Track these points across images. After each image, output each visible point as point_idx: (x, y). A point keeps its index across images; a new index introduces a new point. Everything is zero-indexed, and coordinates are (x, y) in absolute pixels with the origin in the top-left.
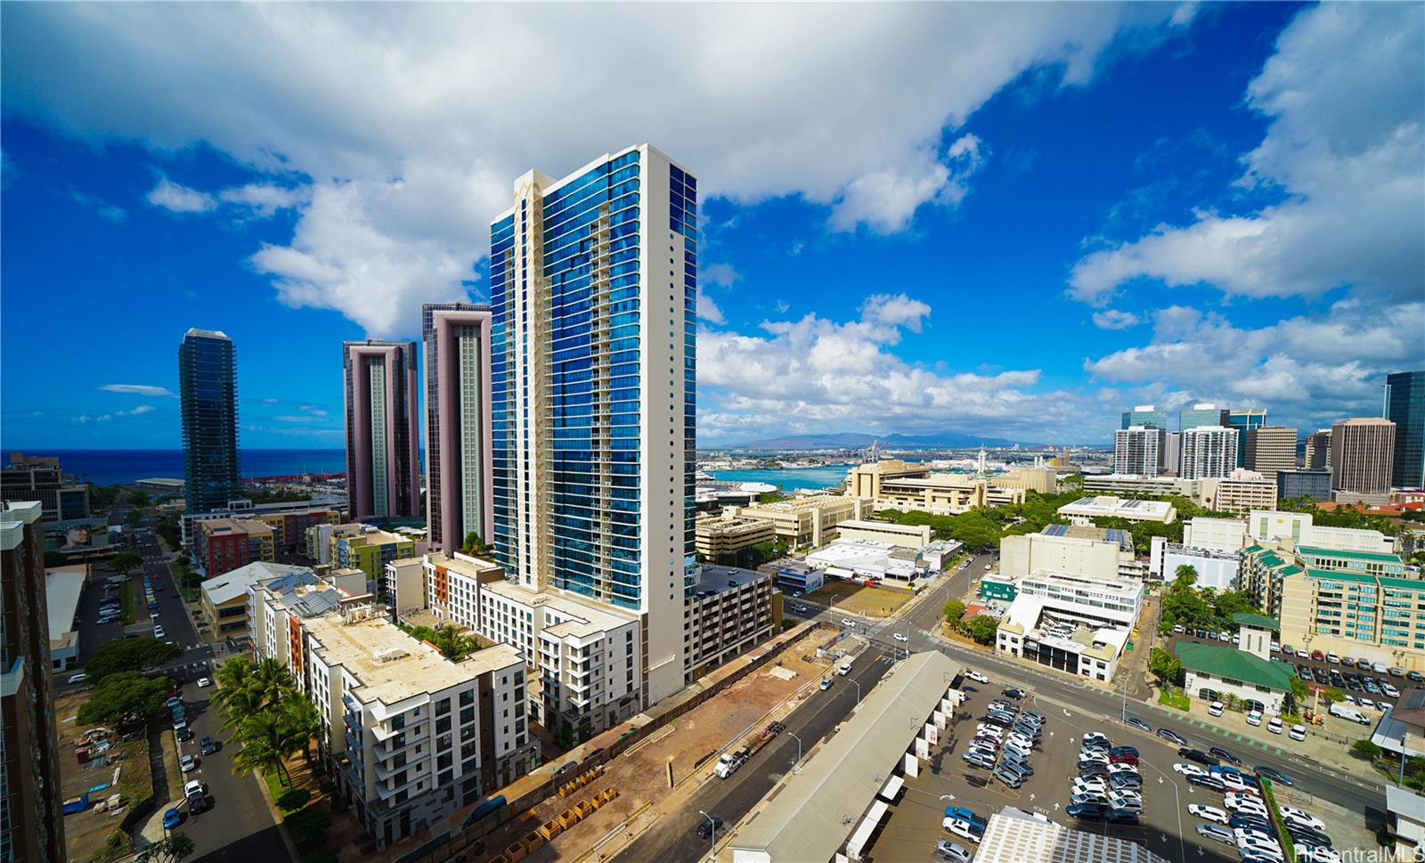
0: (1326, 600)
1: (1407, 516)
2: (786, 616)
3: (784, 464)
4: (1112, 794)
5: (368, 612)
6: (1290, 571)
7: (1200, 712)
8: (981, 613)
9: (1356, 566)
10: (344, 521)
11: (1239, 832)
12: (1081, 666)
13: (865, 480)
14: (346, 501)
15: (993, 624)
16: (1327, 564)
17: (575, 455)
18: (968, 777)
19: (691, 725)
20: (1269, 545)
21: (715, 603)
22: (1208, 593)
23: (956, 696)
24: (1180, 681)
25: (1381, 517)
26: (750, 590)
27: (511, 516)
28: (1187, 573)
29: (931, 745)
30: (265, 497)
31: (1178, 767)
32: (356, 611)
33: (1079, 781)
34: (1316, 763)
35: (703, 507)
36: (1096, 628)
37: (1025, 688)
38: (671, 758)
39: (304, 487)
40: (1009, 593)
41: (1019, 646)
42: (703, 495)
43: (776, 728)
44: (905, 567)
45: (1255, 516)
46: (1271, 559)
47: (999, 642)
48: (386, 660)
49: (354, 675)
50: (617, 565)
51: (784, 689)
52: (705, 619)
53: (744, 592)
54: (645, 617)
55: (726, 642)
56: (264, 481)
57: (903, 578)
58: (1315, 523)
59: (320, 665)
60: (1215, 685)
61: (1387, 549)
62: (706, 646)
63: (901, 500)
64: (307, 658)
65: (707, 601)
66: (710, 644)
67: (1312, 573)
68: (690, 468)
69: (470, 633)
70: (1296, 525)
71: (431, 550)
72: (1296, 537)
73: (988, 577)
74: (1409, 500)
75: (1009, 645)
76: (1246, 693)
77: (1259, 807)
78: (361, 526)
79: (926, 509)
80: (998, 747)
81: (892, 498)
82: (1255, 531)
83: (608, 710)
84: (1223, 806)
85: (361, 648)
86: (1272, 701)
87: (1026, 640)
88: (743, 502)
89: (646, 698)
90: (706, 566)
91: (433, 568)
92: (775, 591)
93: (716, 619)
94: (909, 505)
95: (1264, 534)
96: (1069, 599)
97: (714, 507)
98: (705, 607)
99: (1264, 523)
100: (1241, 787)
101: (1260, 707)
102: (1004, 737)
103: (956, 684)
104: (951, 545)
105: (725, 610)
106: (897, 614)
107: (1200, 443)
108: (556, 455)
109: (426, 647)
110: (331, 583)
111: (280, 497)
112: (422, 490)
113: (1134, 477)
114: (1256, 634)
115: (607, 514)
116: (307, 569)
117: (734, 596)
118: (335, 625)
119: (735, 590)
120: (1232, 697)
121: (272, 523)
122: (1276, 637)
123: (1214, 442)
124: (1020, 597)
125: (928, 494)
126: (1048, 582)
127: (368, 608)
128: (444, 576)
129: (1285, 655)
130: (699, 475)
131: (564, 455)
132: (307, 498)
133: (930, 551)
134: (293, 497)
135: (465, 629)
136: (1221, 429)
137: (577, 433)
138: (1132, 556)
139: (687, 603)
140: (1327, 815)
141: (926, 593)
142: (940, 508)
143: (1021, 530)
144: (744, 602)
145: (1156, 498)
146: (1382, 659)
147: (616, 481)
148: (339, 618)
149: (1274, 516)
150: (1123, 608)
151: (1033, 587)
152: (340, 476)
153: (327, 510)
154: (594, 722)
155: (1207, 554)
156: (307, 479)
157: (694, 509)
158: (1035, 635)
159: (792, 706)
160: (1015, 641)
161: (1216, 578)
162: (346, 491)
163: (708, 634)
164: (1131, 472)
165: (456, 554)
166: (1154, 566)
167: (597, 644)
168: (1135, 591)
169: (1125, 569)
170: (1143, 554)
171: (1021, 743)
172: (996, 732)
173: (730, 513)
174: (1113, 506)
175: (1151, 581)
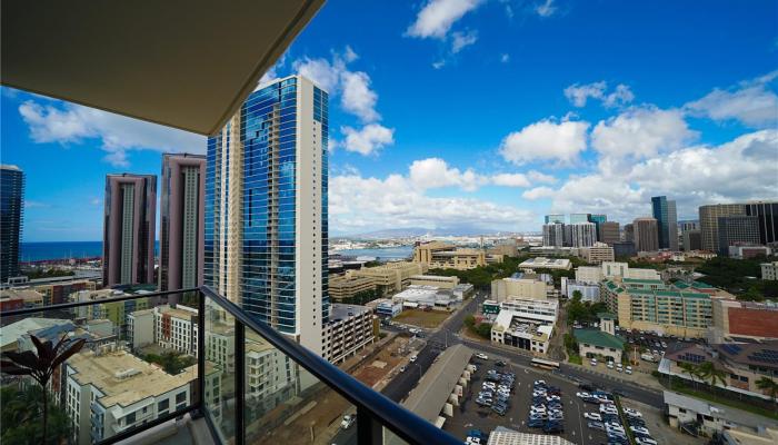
0: (635, 304)
1: (665, 262)
2: (381, 331)
3: (381, 245)
4: (549, 413)
5: (113, 347)
6: (620, 290)
7: (586, 365)
8: (483, 321)
9: (647, 287)
10: (99, 288)
11: (607, 424)
12: (532, 346)
13: (424, 253)
14: (100, 275)
15: (489, 327)
16: (635, 286)
17: (256, 243)
18: (479, 413)
19: (326, 401)
20: (611, 278)
21: (341, 326)
22: (587, 303)
23: (472, 367)
24: (577, 350)
25: (656, 263)
26: (361, 317)
27: (215, 280)
28: (578, 294)
29: (459, 397)
30: (39, 274)
31: (578, 394)
32: (104, 346)
33: (533, 407)
34: (636, 384)
35: (333, 271)
36: (538, 325)
37: (506, 361)
38: (313, 423)
39: (70, 268)
40: (496, 310)
41: (502, 338)
42: (334, 264)
44: (444, 300)
45: (605, 264)
46: (612, 285)
47: (492, 336)
48: (123, 377)
49: (100, 390)
50: (282, 307)
51: (380, 373)
52: (334, 336)
53: (357, 318)
54: (298, 337)
55: (347, 349)
56: (38, 263)
57: (444, 306)
58: (630, 267)
59: (74, 385)
60: (592, 350)
61: (658, 278)
62: (335, 352)
63: (442, 263)
64: (64, 382)
65: (335, 325)
66: (338, 350)
67: (629, 291)
68: (325, 249)
69: (185, 356)
70: (622, 268)
71: (160, 304)
72: (622, 274)
73: (486, 303)
74: (665, 254)
75: (497, 338)
76: (606, 352)
77: (614, 410)
78: (111, 290)
79: (455, 267)
80: (494, 394)
81: (438, 262)
82: (605, 272)
83: (274, 397)
84: (598, 412)
85: (106, 371)
86: (617, 355)
87: (506, 334)
88: (357, 267)
89: (299, 386)
90: (335, 305)
91: (161, 316)
92: (375, 317)
93: (341, 336)
94: (446, 266)
95: (609, 273)
96: (525, 311)
97: (340, 271)
98: (334, 329)
99: (609, 268)
100: (606, 400)
101: (612, 359)
102: (497, 388)
103: (471, 362)
104: (468, 286)
105: (346, 330)
106: (440, 326)
107: (580, 230)
108: (245, 243)
109: (154, 366)
110: (86, 329)
111: (50, 274)
112: (156, 266)
113: (552, 248)
114: (607, 322)
115: (275, 277)
116: (68, 321)
117: (351, 321)
118: (87, 357)
119: (351, 318)
120: (600, 355)
121: (44, 291)
122: (616, 323)
123: (585, 229)
124: (502, 311)
125: (456, 259)
126: (515, 303)
127: (113, 344)
128: (168, 321)
129: (622, 332)
130: (330, 252)
131: (250, 243)
132: (72, 274)
133: (457, 290)
134: (61, 273)
135: (183, 353)
136: (588, 223)
137: (258, 230)
138: (552, 287)
139: (323, 327)
140: (642, 410)
141: (456, 313)
142: (462, 266)
143: (501, 276)
144: (357, 324)
145: (563, 258)
146: (660, 331)
147: (281, 257)
148: (91, 352)
149: (612, 264)
150: (550, 314)
151: (508, 306)
152: (97, 259)
153: (86, 281)
154: (265, 406)
155: (586, 284)
156: (72, 261)
157: (327, 272)
158: (510, 332)
159: (385, 383)
160: (500, 335)
161: (588, 296)
162: (101, 268)
163: (336, 344)
164: (551, 245)
165: (178, 306)
166: (563, 292)
167: (268, 356)
168: (554, 305)
169: (550, 296)
170: (558, 286)
171: (504, 391)
172: (492, 386)
173: (350, 273)
174: (543, 263)
175: (562, 299)
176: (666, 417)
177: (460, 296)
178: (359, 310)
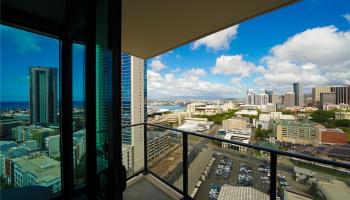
0: (284, 130)
1: (297, 112)
2: (172, 143)
3: (171, 104)
4: (247, 177)
5: (38, 154)
6: (278, 124)
7: (263, 157)
9: (289, 123)
10: (28, 125)
12: (239, 149)
13: (192, 107)
14: (28, 119)
16: (284, 122)
18: (216, 179)
20: (274, 119)
21: (153, 141)
22: (264, 130)
23: (214, 159)
25: (293, 112)
28: (260, 126)
29: (208, 172)
31: (259, 169)
33: (240, 175)
35: (149, 116)
36: (243, 140)
37: (228, 155)
40: (224, 133)
41: (227, 146)
42: (149, 112)
43: (170, 173)
44: (201, 129)
45: (272, 113)
46: (275, 122)
49: (33, 175)
51: (171, 163)
53: (161, 138)
54: (133, 147)
55: (156, 152)
58: (282, 114)
59: (18, 173)
61: (294, 119)
62: (150, 154)
63: (200, 112)
65: (151, 141)
66: (152, 153)
67: (282, 124)
68: (145, 105)
70: (279, 114)
72: (279, 117)
73: (220, 130)
74: (297, 108)
75: (225, 145)
78: (35, 126)
79: (206, 114)
80: (223, 170)
81: (198, 112)
82: (272, 116)
85: (36, 166)
88: (160, 114)
90: (150, 132)
92: (169, 137)
93: (153, 146)
94: (202, 113)
95: (274, 116)
96: (237, 134)
97: (153, 116)
102: (224, 168)
103: (213, 156)
104: (212, 123)
105: (156, 143)
106: (199, 141)
107: (262, 98)
110: (23, 146)
113: (249, 105)
114: (272, 138)
116: (12, 142)
118: (25, 159)
119: (158, 138)
122: (276, 138)
123: (264, 97)
124: (227, 134)
125: (206, 110)
126: (233, 130)
129: (278, 142)
130: (148, 107)
133: (207, 124)
136: (265, 94)
138: (249, 123)
140: (285, 175)
142: (209, 114)
143: (227, 118)
144: (161, 141)
145: (254, 110)
146: (294, 141)
148: (27, 157)
149: (275, 113)
150: (248, 135)
151: (229, 132)
155: (264, 122)
157: (147, 116)
159: (174, 167)
161: (265, 127)
162: (29, 115)
163: (151, 150)
166: (254, 125)
168: (250, 130)
169: (248, 126)
170: (251, 122)
171: (227, 169)
172: (222, 166)
173: (157, 117)
174: (245, 112)
175: (253, 128)
176: (294, 177)
177: (208, 127)
178: (162, 134)
